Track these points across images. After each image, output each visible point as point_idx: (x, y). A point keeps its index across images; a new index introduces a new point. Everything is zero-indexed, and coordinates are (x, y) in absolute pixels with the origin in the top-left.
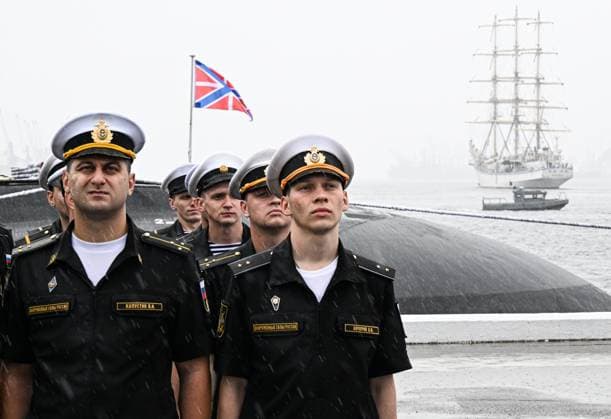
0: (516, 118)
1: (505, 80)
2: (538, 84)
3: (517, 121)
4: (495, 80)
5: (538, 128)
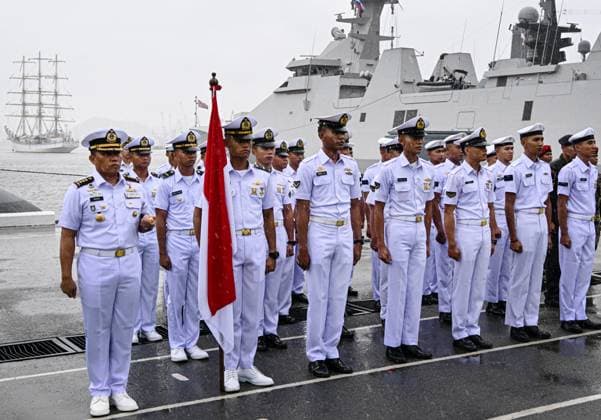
0: (40, 114)
1: (32, 92)
2: (56, 94)
3: (40, 116)
4: (24, 92)
5: (56, 120)
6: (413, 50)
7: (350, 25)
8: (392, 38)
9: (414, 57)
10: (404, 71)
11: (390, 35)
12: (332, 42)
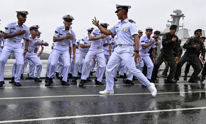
6: (187, 29)
7: (171, 23)
8: (183, 26)
9: (187, 31)
10: (184, 35)
11: (182, 26)
12: (166, 28)
